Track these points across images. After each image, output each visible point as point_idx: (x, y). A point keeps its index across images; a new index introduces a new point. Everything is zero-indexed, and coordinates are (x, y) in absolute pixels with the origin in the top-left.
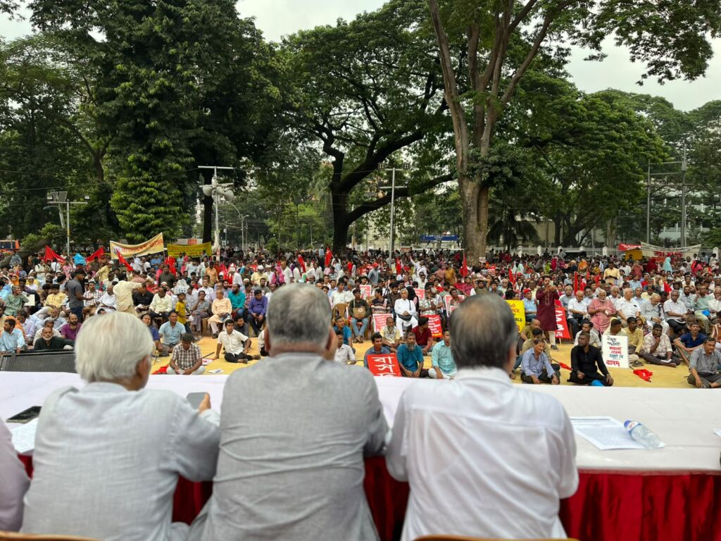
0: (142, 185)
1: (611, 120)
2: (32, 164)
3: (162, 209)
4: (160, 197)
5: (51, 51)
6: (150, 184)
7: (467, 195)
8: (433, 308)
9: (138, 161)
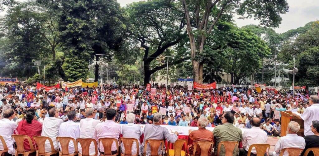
0: (74, 61)
2: (27, 49)
3: (82, 70)
4: (81, 65)
6: (77, 60)
7: (195, 67)
9: (74, 52)
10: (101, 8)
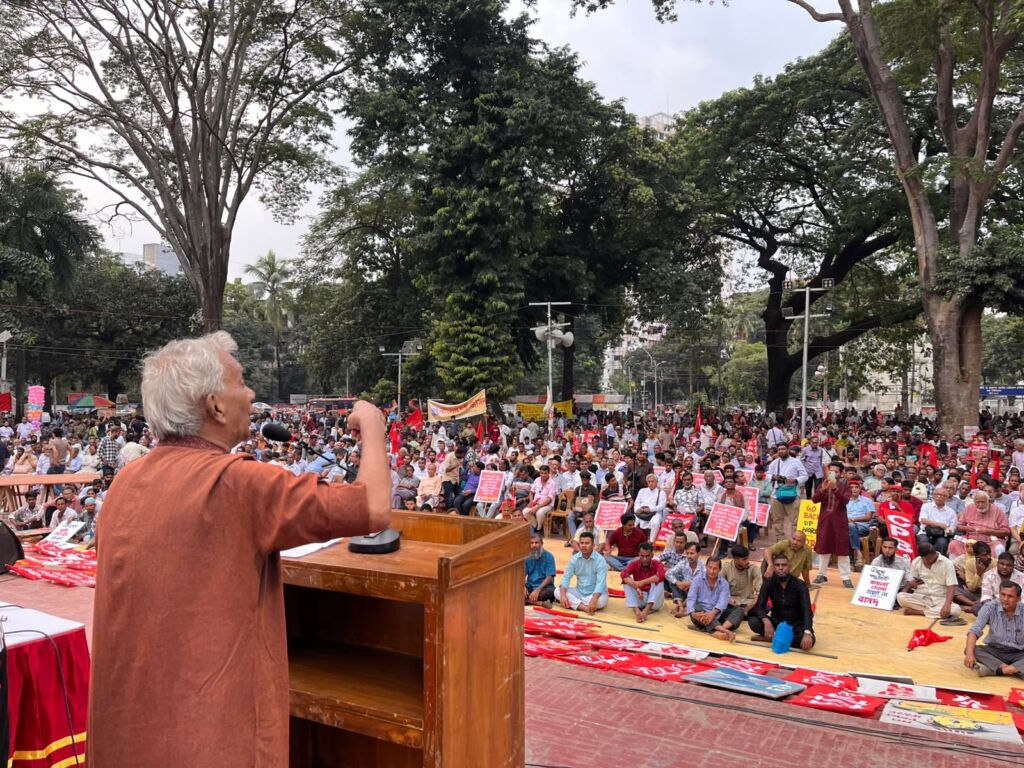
3: (487, 359)
4: (485, 345)
6: (475, 328)
7: (937, 324)
9: (459, 301)
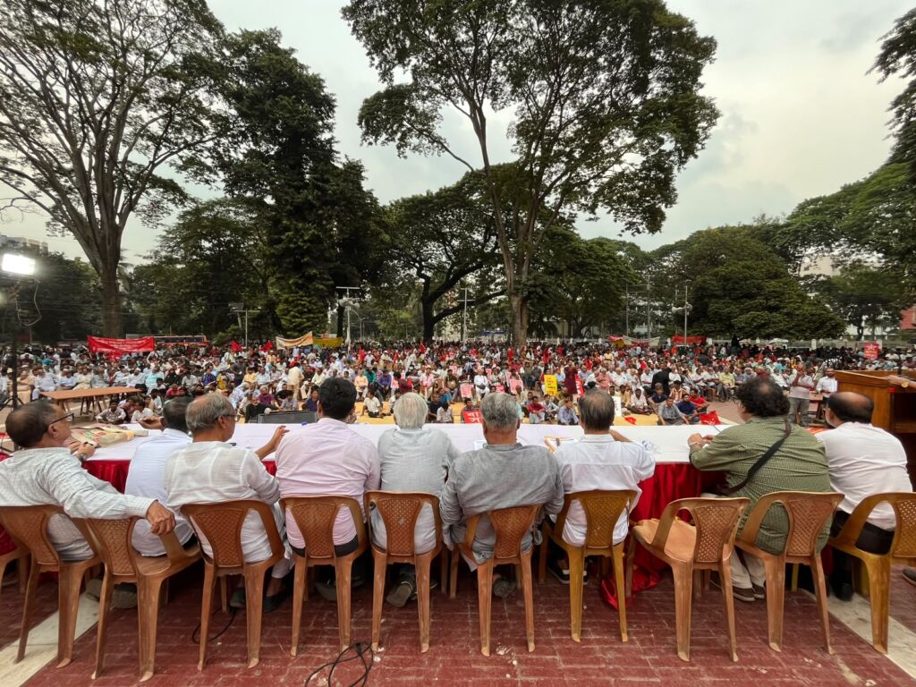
1: (603, 258)
2: (219, 284)
3: (312, 315)
5: (233, 209)
6: (304, 299)
8: (499, 380)
9: (296, 284)
10: (343, 203)
